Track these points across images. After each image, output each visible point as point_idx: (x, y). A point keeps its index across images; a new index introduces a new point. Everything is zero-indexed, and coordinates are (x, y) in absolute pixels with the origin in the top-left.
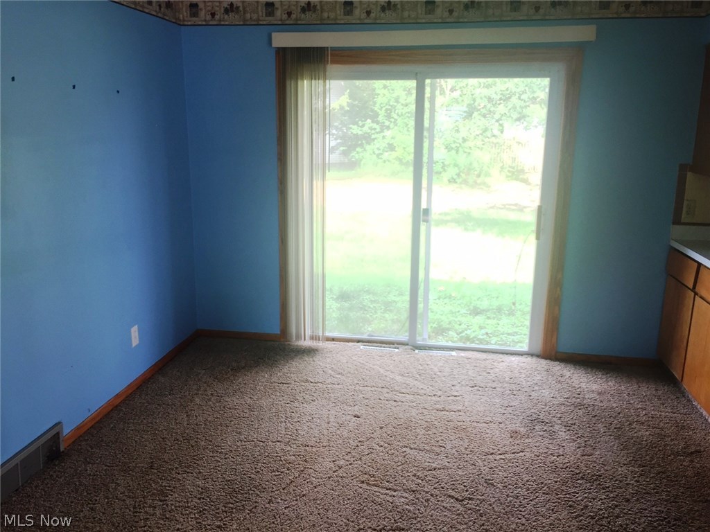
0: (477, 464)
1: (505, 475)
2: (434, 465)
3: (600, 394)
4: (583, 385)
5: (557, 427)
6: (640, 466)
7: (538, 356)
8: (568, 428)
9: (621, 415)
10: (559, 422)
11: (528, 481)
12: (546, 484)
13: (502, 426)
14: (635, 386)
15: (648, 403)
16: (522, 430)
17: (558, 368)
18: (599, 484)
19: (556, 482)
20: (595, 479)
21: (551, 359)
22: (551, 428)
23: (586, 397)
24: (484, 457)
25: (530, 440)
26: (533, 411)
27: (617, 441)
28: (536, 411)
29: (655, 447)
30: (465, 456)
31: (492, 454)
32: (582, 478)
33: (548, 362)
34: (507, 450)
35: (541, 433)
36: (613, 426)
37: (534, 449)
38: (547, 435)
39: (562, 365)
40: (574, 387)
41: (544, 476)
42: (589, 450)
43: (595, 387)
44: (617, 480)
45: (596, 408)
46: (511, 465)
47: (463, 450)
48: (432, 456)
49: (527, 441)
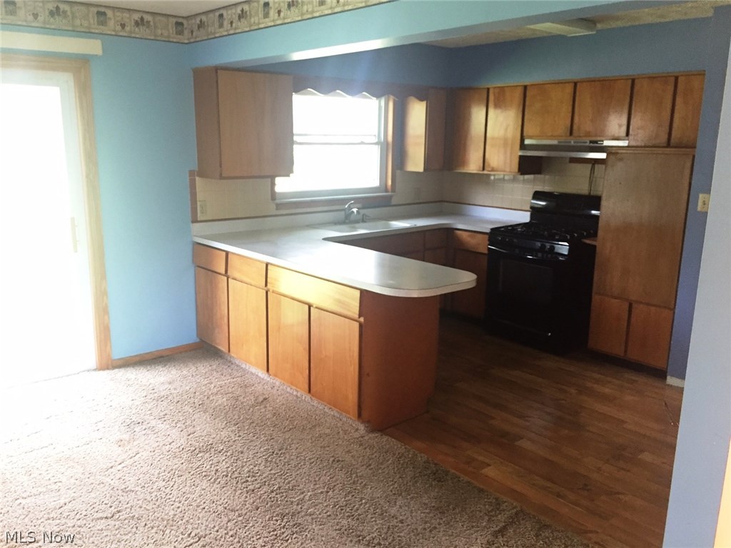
7: (95, 370)
8: (163, 419)
9: (197, 394)
10: (152, 417)
11: (159, 474)
12: (176, 470)
13: (104, 440)
14: (193, 368)
15: (211, 378)
16: (126, 437)
17: (121, 374)
18: (215, 450)
19: (182, 464)
24: (106, 473)
25: (138, 442)
26: (122, 417)
28: (126, 417)
31: (112, 467)
32: (200, 452)
33: (108, 371)
34: (123, 458)
37: (147, 447)
38: (150, 432)
39: (122, 371)
41: (170, 463)
42: (191, 430)
46: (136, 468)
49: (135, 443)
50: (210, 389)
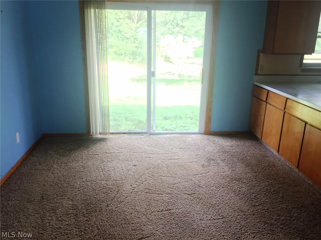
0: (192, 179)
1: (205, 182)
2: (175, 182)
3: (231, 146)
4: (224, 144)
5: (219, 161)
6: (255, 173)
7: (203, 134)
8: (223, 161)
9: (241, 154)
10: (219, 159)
11: (214, 184)
12: (222, 184)
13: (197, 163)
14: (243, 142)
15: (250, 148)
16: (206, 164)
17: (212, 138)
18: (242, 181)
19: (225, 182)
20: (239, 180)
21: (208, 135)
22: (217, 162)
23: (226, 148)
24: (194, 176)
25: (210, 167)
26: (207, 156)
27: (243, 164)
28: (209, 156)
29: (258, 165)
30: (186, 177)
31: (197, 175)
32: (235, 180)
33: (207, 136)
34: (202, 172)
35: (214, 164)
36: (240, 159)
37: (213, 171)
38: (216, 165)
39: (213, 137)
40: (220, 145)
41: (220, 181)
42: (234, 169)
43: (228, 144)
44: (248, 179)
45: (231, 152)
46: (206, 178)
47: (185, 175)
48: (173, 178)
49: (209, 168)
50: (248, 154)
